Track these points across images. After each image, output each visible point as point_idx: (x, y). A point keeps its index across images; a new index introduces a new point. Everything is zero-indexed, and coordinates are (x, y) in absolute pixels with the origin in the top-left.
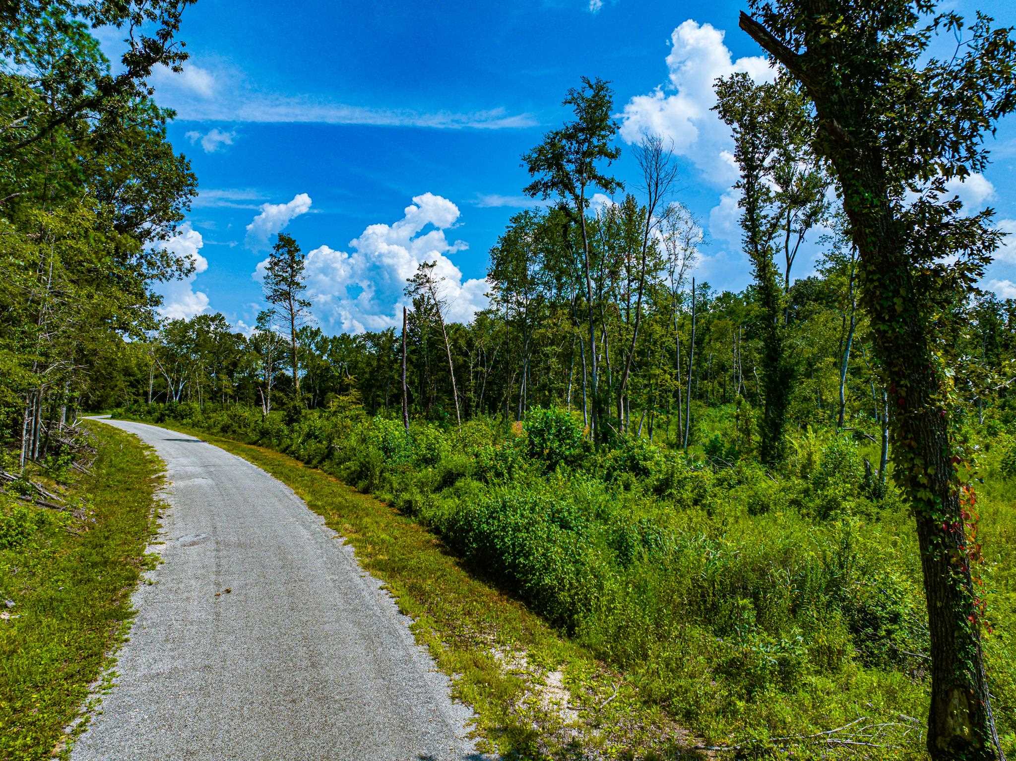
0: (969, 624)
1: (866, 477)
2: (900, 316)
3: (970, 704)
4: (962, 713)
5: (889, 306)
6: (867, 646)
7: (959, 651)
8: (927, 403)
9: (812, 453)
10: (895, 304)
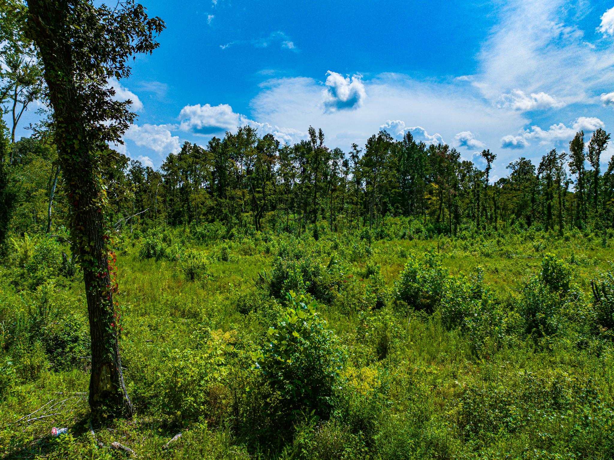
0: (111, 327)
1: (63, 263)
2: (77, 151)
3: (111, 371)
4: (107, 377)
5: (71, 145)
6: (58, 360)
7: (106, 344)
8: (91, 204)
9: (27, 250)
10: (74, 143)
